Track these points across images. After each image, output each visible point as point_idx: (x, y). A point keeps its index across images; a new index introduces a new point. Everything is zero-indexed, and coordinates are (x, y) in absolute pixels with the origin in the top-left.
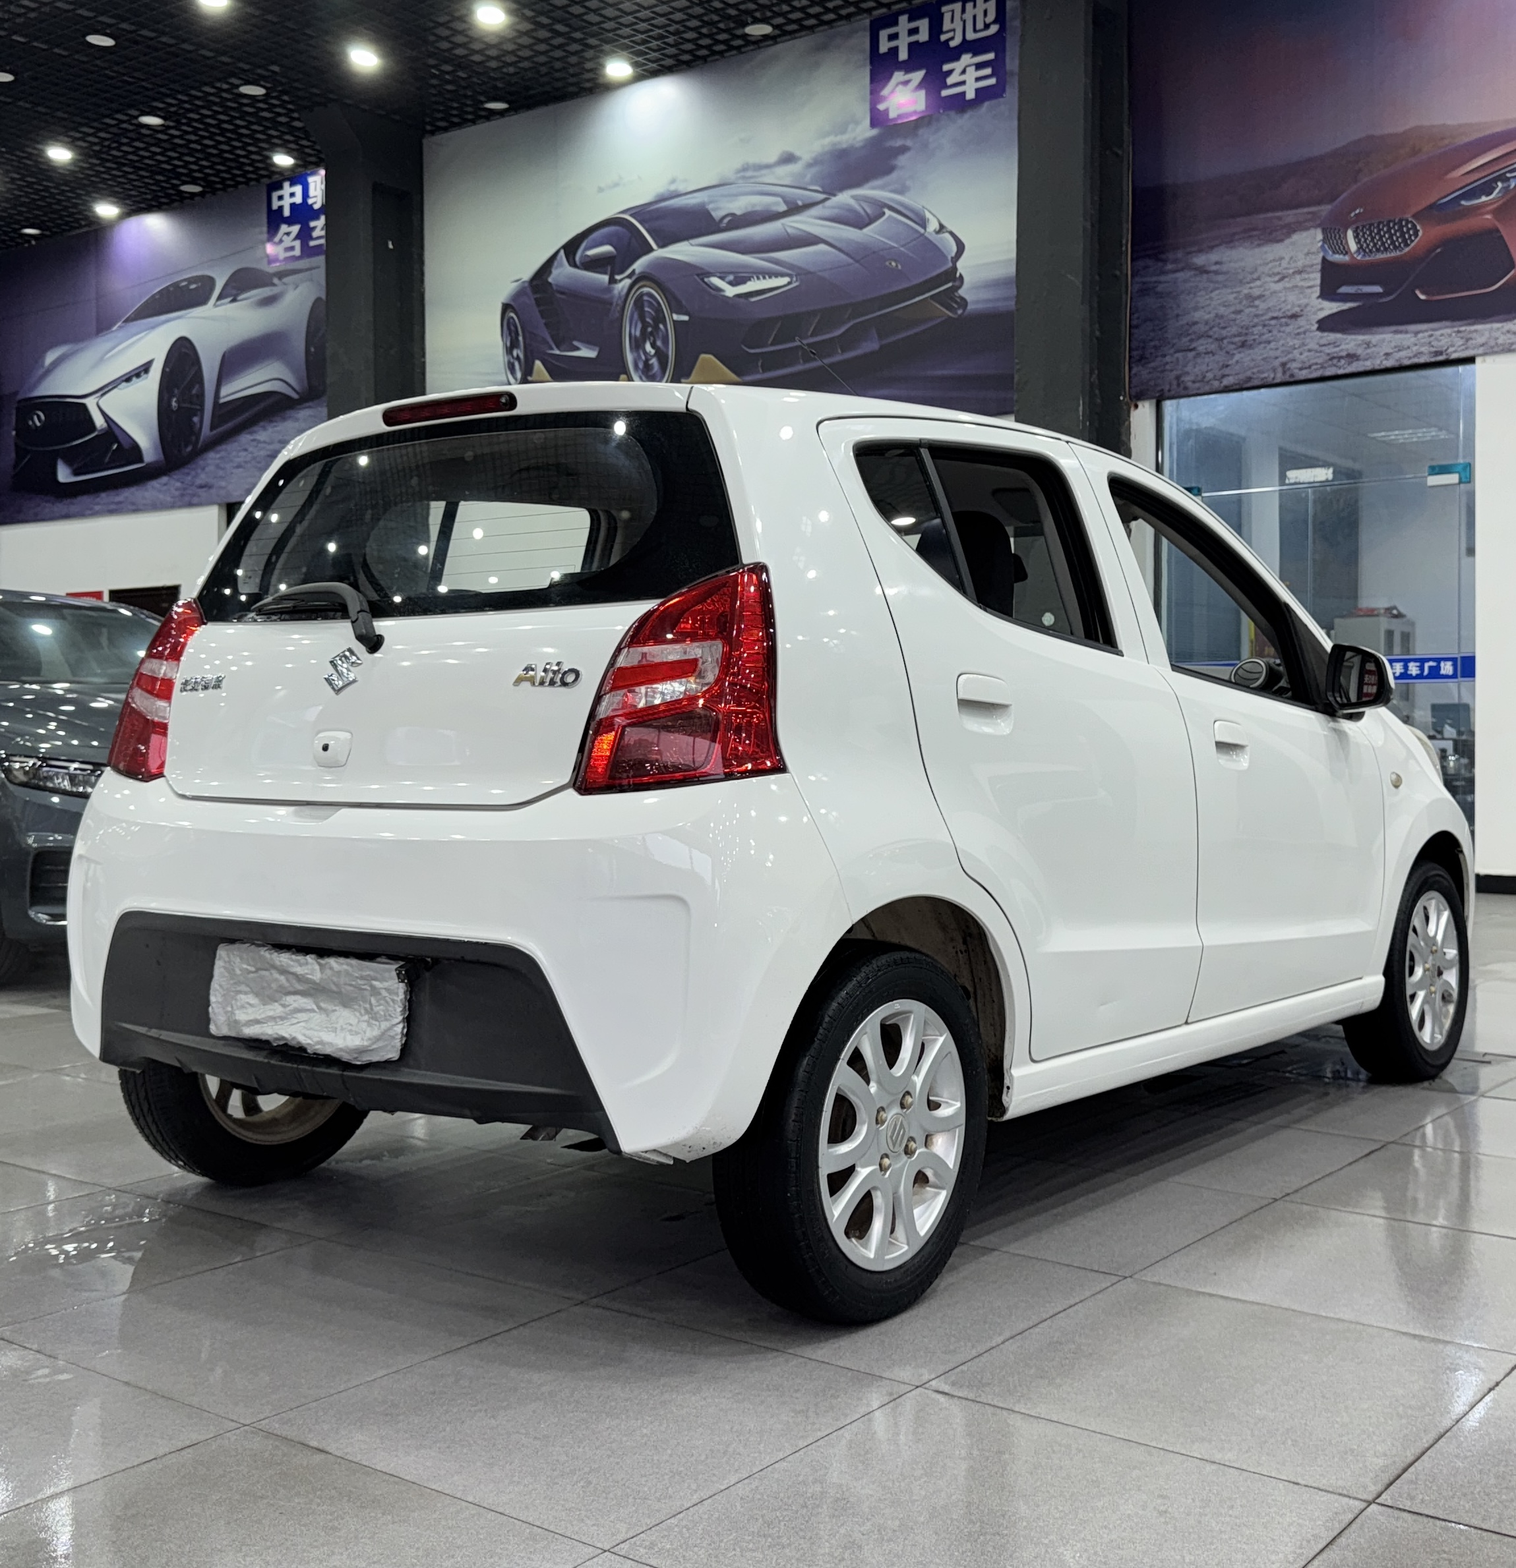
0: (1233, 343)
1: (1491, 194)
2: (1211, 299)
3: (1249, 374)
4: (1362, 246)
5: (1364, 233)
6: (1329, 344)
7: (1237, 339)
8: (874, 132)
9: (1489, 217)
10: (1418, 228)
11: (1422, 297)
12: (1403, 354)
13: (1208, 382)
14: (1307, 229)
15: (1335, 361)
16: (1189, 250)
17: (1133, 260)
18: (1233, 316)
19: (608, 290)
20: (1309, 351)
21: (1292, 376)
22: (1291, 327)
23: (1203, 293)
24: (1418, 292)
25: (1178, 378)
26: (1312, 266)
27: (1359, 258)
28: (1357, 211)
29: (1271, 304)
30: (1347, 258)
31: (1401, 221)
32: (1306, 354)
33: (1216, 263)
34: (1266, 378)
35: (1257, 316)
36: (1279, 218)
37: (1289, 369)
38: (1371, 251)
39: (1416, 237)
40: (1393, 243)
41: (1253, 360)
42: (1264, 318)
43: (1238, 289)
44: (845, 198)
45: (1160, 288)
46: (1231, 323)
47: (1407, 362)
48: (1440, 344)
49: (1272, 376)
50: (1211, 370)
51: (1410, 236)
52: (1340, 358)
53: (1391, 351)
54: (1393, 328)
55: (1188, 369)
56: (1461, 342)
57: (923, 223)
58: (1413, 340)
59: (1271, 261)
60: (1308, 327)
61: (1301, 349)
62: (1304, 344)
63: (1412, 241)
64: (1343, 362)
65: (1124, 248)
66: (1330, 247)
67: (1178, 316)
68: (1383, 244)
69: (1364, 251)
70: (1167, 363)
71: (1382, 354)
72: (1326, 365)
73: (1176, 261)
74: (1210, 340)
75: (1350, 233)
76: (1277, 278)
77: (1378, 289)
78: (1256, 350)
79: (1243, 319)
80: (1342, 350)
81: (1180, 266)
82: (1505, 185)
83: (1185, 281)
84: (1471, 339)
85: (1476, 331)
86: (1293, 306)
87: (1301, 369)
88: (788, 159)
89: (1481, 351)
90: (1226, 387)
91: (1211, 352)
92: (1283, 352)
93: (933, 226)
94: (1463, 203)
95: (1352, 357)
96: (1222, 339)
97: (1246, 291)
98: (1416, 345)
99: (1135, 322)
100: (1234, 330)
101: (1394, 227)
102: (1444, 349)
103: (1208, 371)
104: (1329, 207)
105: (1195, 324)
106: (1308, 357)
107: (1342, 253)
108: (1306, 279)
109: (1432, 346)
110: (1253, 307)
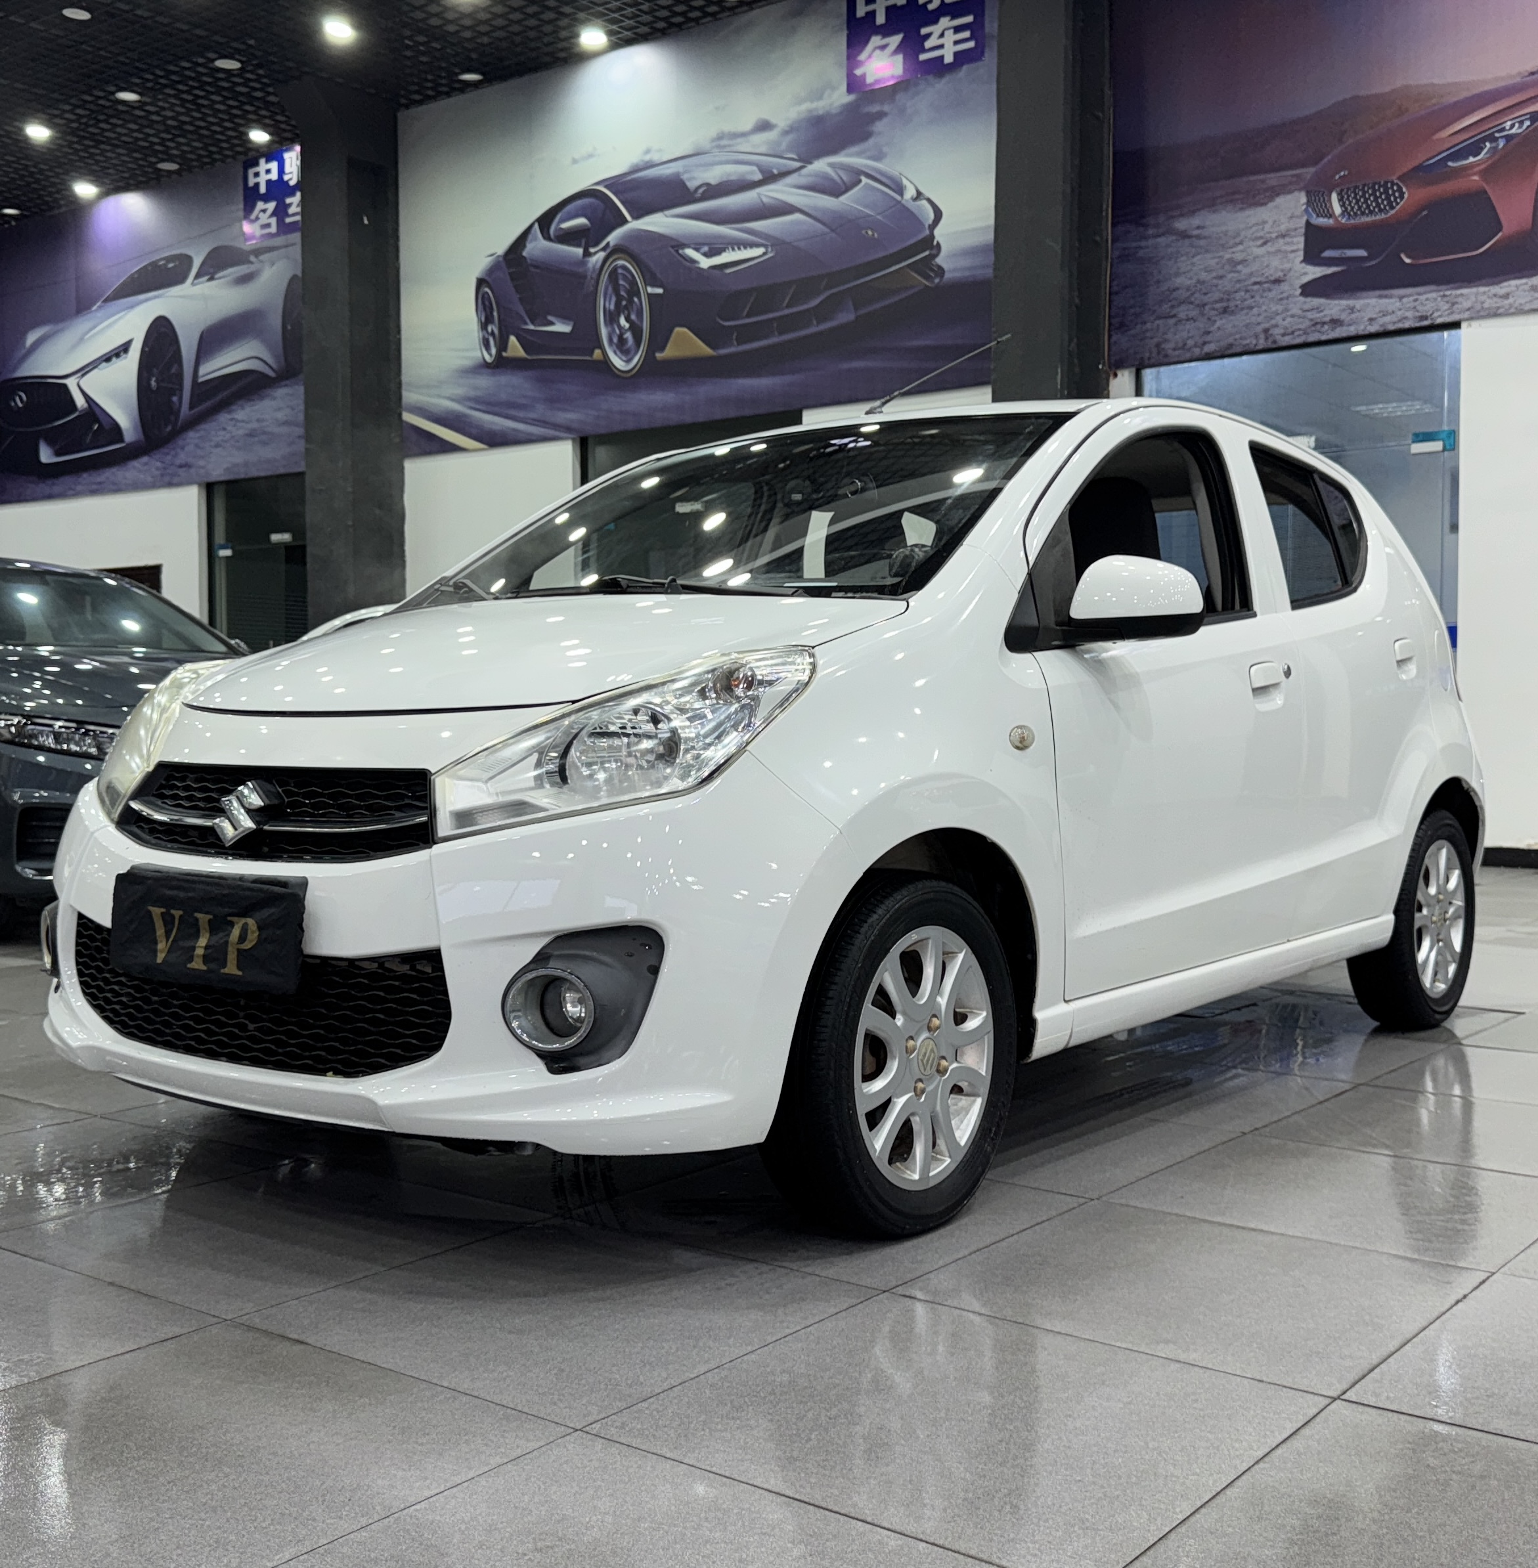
1: (1479, 154)
2: (1193, 264)
3: (1231, 340)
4: (1346, 209)
5: (1348, 196)
6: (1312, 309)
7: (1218, 306)
8: (851, 98)
9: (1476, 178)
10: (1404, 190)
11: (1408, 261)
12: (1387, 319)
13: (1189, 350)
14: (1290, 192)
15: (1318, 327)
16: (1170, 214)
17: (1113, 225)
18: (1215, 281)
19: (582, 263)
20: (1293, 316)
21: (1275, 342)
22: (1274, 292)
23: (1182, 259)
24: (1403, 256)
25: (1158, 345)
26: (1296, 229)
27: (1343, 221)
28: (1342, 173)
29: (1254, 269)
30: (1331, 221)
31: (1386, 183)
32: (1289, 319)
33: (1198, 228)
34: (1247, 344)
35: (1239, 281)
36: (1263, 181)
37: (1271, 335)
38: (1355, 214)
39: (1401, 200)
40: (1378, 205)
41: (1234, 326)
42: (1246, 283)
43: (1221, 254)
44: (821, 166)
45: (1141, 253)
46: (1214, 289)
47: (1391, 327)
48: (1425, 308)
49: (1254, 342)
50: (1192, 337)
51: (1396, 199)
52: (1324, 323)
53: (1375, 316)
54: (1378, 293)
55: (1169, 336)
56: (1446, 307)
57: (900, 190)
58: (1398, 304)
60: (1291, 292)
61: (1284, 315)
62: (1287, 310)
63: (1397, 204)
64: (1326, 327)
65: (1104, 214)
66: (1314, 210)
67: (1158, 282)
68: (1368, 207)
69: (1348, 214)
70: (1147, 330)
71: (1366, 319)
72: (1309, 331)
73: (1157, 226)
74: (1191, 306)
75: (1334, 196)
76: (1259, 242)
77: (1362, 253)
78: (1237, 316)
79: (1226, 285)
80: (1325, 316)
81: (1161, 231)
83: (1168, 246)
84: (1457, 303)
85: (1462, 295)
86: (1276, 269)
87: (1284, 335)
88: (764, 126)
89: (1466, 315)
90: (1207, 354)
91: (1192, 319)
92: (1264, 318)
93: (910, 193)
94: (1450, 164)
95: (1335, 322)
96: (1204, 305)
97: (1228, 256)
98: (1400, 310)
99: (1115, 289)
100: (1215, 296)
101: (1379, 190)
102: (1429, 314)
103: (1189, 338)
104: (1312, 170)
105: (1175, 290)
106: (1290, 323)
107: (1326, 216)
108: (1288, 243)
109: (1418, 311)
110: (1234, 272)
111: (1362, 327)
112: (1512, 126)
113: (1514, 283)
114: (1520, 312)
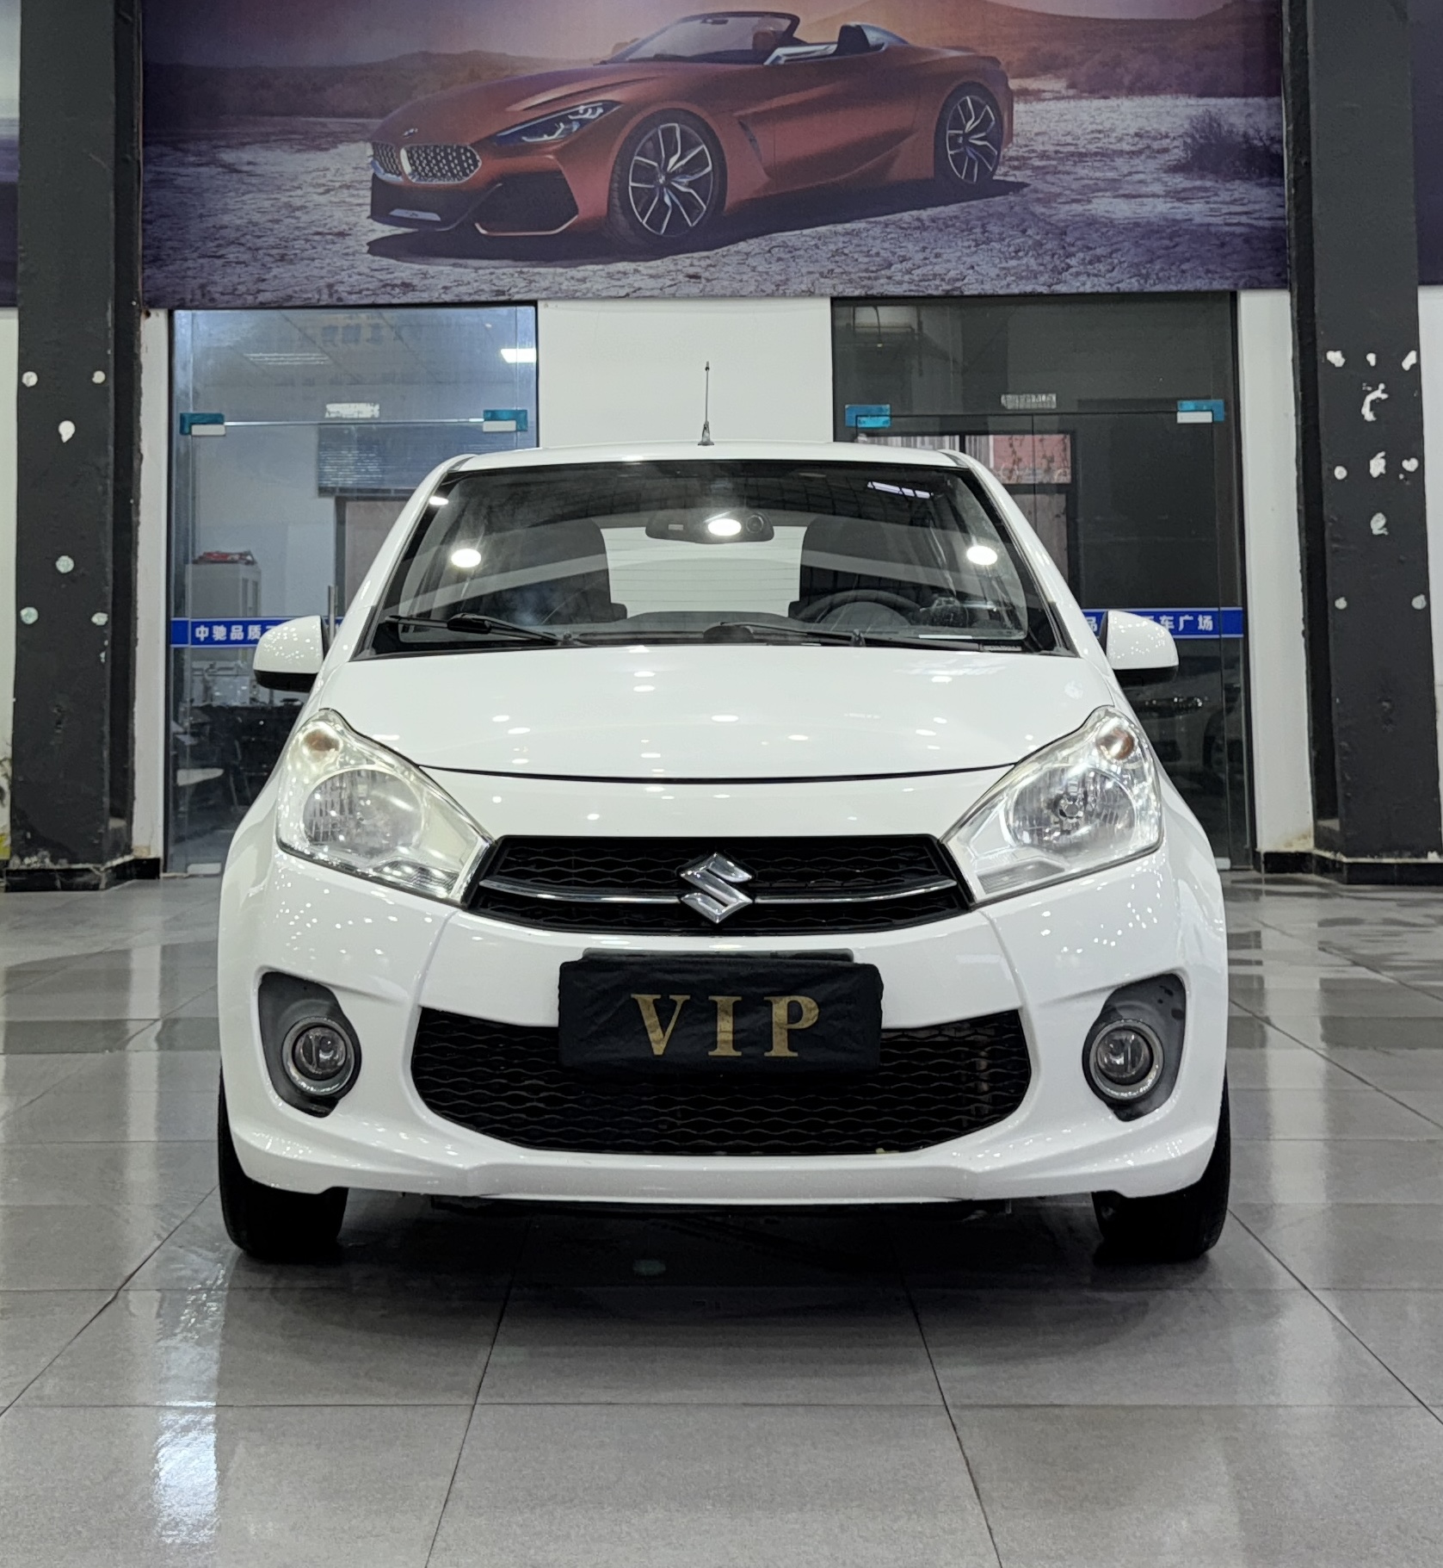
0: (269, 255)
1: (553, 134)
2: (243, 202)
3: (290, 291)
4: (417, 168)
5: (419, 155)
6: (382, 270)
7: (274, 252)
9: (551, 157)
10: (478, 157)
11: (483, 231)
12: (463, 289)
13: (240, 295)
14: (355, 141)
15: (389, 289)
16: (214, 142)
17: (145, 144)
18: (270, 225)
20: (360, 274)
21: (340, 299)
22: (338, 245)
23: (232, 194)
24: (477, 225)
26: (362, 182)
27: (414, 181)
29: (315, 217)
31: (459, 147)
32: (356, 277)
33: (249, 163)
34: (310, 299)
35: (298, 229)
36: (324, 125)
37: (335, 291)
38: (426, 175)
39: (475, 168)
40: (451, 170)
41: (294, 276)
42: (306, 232)
43: (278, 196)
45: (179, 181)
46: (269, 233)
47: (467, 299)
48: (501, 283)
49: (317, 297)
50: (243, 283)
51: (469, 165)
52: (396, 285)
53: (449, 285)
54: (453, 261)
55: (216, 278)
56: (523, 284)
58: (474, 275)
59: (314, 171)
60: (357, 248)
61: (349, 272)
62: (353, 267)
63: (471, 171)
64: (397, 290)
65: (135, 130)
66: (381, 164)
67: (201, 216)
68: (440, 170)
69: (419, 174)
70: (189, 268)
71: (440, 286)
72: (378, 292)
73: (199, 154)
74: (242, 249)
75: (403, 153)
76: (321, 190)
77: (435, 217)
78: (298, 266)
79: (282, 230)
80: (395, 278)
81: (204, 160)
82: (567, 127)
83: (210, 178)
84: (535, 281)
85: (539, 273)
86: (339, 222)
87: (350, 293)
89: (544, 295)
90: (261, 303)
91: (244, 263)
92: (329, 271)
94: (524, 138)
95: (407, 286)
96: (257, 249)
97: (285, 199)
98: (476, 281)
99: (148, 217)
100: (271, 241)
101: (451, 154)
102: (506, 289)
103: (239, 284)
104: (381, 121)
105: (222, 227)
106: (357, 280)
107: (395, 173)
108: (353, 196)
109: (494, 285)
110: (292, 217)
111: (437, 295)
112: (586, 111)
113: (590, 267)
114: (598, 297)
